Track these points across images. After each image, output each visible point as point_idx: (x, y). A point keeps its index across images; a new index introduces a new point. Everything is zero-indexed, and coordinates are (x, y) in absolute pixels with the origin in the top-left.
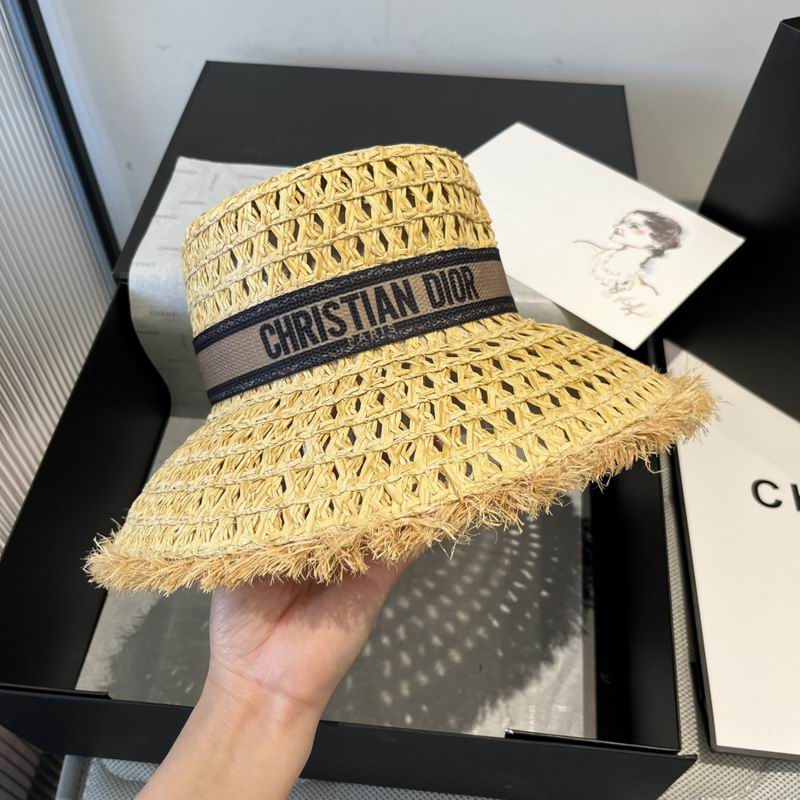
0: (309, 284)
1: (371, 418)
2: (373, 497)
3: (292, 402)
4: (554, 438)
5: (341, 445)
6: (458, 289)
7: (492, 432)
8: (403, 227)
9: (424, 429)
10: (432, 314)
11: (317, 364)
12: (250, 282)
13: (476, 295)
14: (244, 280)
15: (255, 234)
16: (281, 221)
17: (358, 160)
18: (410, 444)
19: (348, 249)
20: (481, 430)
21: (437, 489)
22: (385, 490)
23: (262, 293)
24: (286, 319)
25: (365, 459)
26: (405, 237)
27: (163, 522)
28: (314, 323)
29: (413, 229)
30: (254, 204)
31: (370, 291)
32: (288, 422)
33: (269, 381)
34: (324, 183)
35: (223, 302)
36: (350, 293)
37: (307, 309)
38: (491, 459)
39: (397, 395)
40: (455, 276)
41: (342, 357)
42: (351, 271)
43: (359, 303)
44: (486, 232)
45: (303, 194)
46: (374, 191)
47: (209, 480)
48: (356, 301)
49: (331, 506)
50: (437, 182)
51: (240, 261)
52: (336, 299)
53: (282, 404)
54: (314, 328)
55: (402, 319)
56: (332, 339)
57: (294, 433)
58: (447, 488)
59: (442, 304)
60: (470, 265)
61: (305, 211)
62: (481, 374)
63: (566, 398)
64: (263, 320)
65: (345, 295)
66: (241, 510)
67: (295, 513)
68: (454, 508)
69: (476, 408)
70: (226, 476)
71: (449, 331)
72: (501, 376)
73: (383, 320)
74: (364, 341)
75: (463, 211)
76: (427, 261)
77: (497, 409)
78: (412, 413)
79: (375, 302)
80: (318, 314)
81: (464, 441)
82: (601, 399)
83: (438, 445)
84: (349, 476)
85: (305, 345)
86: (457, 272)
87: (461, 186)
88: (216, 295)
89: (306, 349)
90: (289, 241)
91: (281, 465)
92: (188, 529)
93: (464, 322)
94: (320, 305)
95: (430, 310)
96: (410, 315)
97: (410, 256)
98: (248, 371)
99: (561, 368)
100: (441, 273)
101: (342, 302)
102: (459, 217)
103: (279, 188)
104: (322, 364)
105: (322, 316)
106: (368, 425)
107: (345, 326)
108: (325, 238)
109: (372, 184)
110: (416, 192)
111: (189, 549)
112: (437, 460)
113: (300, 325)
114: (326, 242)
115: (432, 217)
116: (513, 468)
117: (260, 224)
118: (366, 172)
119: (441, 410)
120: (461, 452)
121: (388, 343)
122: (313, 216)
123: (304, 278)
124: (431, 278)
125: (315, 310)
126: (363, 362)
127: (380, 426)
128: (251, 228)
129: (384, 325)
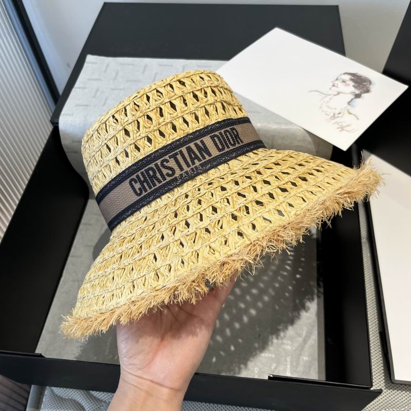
0: (151, 152)
1: (196, 213)
2: (204, 252)
3: (153, 216)
4: (297, 202)
5: (182, 230)
6: (231, 140)
7: (263, 206)
8: (195, 113)
9: (225, 211)
10: (219, 155)
11: (163, 194)
12: (119, 158)
13: (242, 141)
14: (116, 158)
15: (117, 132)
16: (129, 122)
17: (164, 83)
18: (219, 221)
19: (168, 130)
20: (256, 206)
21: (238, 240)
22: (210, 247)
23: (126, 163)
24: (142, 173)
25: (196, 234)
26: (197, 118)
27: (96, 295)
28: (157, 172)
29: (200, 113)
30: (113, 117)
31: (184, 149)
32: (153, 226)
33: (139, 209)
34: (148, 98)
35: (107, 172)
36: (173, 153)
37: (152, 165)
38: (264, 219)
39: (208, 198)
40: (228, 133)
41: (176, 187)
42: (171, 141)
43: (179, 157)
44: (240, 110)
45: (138, 106)
46: (176, 97)
47: (116, 266)
48: (177, 156)
49: (183, 262)
50: (208, 87)
51: (112, 149)
52: (167, 157)
53: (148, 219)
54: (158, 175)
55: (203, 161)
56: (168, 179)
57: (157, 230)
58: (243, 238)
59: (223, 149)
60: (235, 127)
61: (141, 114)
62: (251, 179)
63: (300, 182)
64: (130, 177)
65: (171, 154)
66: (135, 277)
67: (164, 270)
68: (249, 248)
69: (251, 196)
70: (125, 261)
71: (230, 163)
72: (263, 177)
73: (194, 163)
74: (186, 176)
75: (225, 100)
76: (211, 128)
77: (263, 193)
78: (217, 206)
79: (187, 155)
80: (159, 167)
81: (248, 213)
82: (319, 180)
83: (235, 217)
84: (189, 244)
85: (155, 185)
86: (228, 131)
87: (222, 87)
88: (103, 169)
89: (156, 187)
90: (135, 132)
91: (153, 248)
92: (109, 295)
93: (238, 157)
94: (159, 162)
95: (218, 153)
96: (208, 158)
97: (201, 128)
98: (126, 206)
99: (294, 168)
100: (220, 133)
101: (170, 158)
102: (224, 103)
103: (125, 105)
104: (165, 193)
105: (161, 168)
106: (195, 217)
107: (174, 170)
108: (154, 127)
109: (174, 94)
110: (198, 93)
111: (111, 304)
112: (235, 225)
113: (150, 175)
114: (155, 128)
115: (209, 105)
116: (277, 221)
117: (119, 126)
118: (169, 88)
119: (233, 200)
120: (247, 219)
121: (199, 175)
122: (146, 116)
123: (147, 150)
124: (215, 136)
125: (156, 165)
126: (188, 187)
127: (201, 216)
128: (115, 129)
129: (194, 166)
